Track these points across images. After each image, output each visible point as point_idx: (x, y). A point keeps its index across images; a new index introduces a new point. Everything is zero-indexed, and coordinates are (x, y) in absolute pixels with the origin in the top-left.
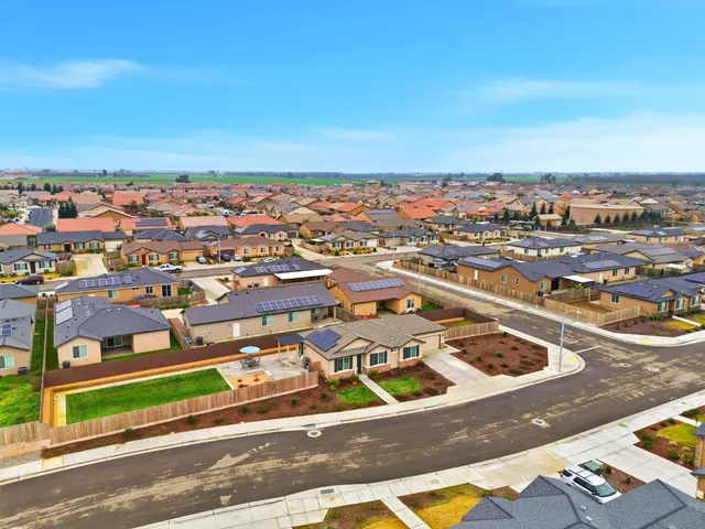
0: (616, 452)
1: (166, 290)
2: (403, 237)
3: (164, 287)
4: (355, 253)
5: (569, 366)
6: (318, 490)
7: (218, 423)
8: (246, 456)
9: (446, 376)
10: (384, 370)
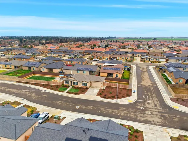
2: (177, 59)
4: (152, 62)
6: (22, 98)
8: (28, 91)
9: (87, 92)
10: (77, 87)
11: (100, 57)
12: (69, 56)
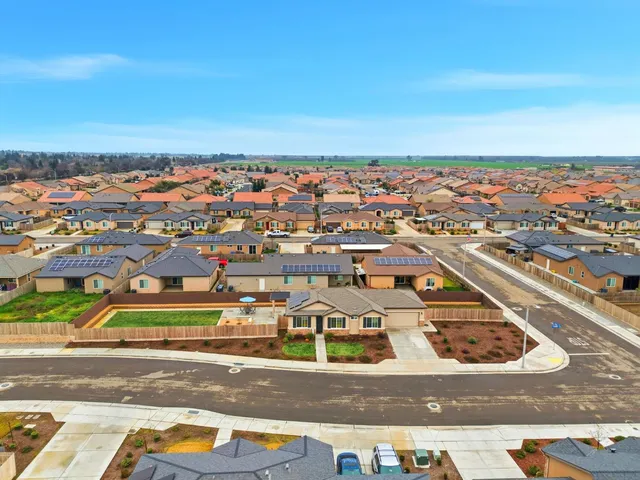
0: (477, 451)
1: (252, 249)
2: (514, 221)
3: (251, 247)
4: (452, 234)
5: (545, 366)
6: (188, 409)
7: (183, 348)
8: (172, 374)
9: (395, 350)
10: (342, 334)
11: (287, 225)
12: (166, 225)
